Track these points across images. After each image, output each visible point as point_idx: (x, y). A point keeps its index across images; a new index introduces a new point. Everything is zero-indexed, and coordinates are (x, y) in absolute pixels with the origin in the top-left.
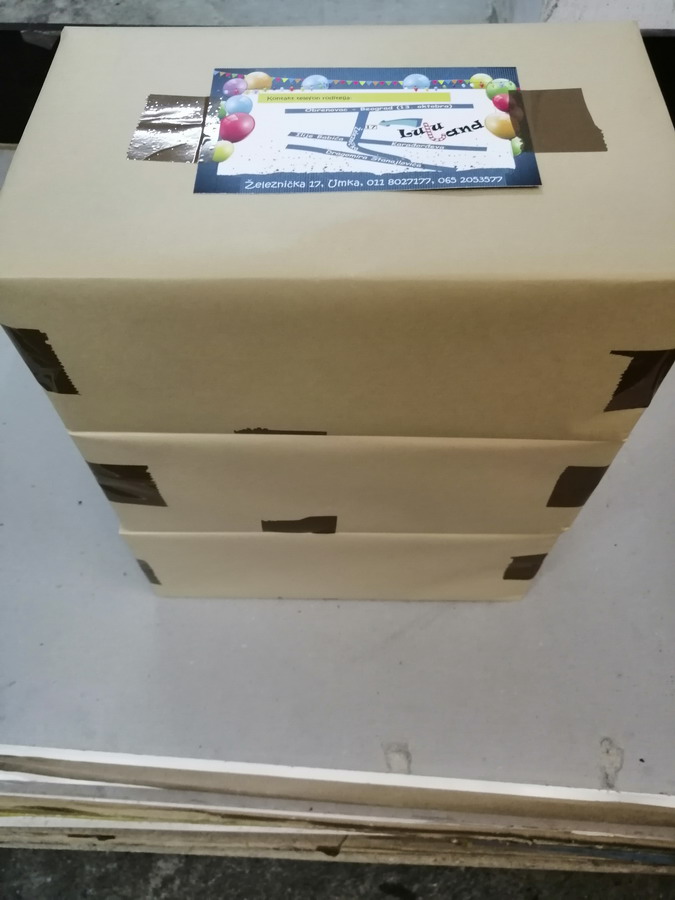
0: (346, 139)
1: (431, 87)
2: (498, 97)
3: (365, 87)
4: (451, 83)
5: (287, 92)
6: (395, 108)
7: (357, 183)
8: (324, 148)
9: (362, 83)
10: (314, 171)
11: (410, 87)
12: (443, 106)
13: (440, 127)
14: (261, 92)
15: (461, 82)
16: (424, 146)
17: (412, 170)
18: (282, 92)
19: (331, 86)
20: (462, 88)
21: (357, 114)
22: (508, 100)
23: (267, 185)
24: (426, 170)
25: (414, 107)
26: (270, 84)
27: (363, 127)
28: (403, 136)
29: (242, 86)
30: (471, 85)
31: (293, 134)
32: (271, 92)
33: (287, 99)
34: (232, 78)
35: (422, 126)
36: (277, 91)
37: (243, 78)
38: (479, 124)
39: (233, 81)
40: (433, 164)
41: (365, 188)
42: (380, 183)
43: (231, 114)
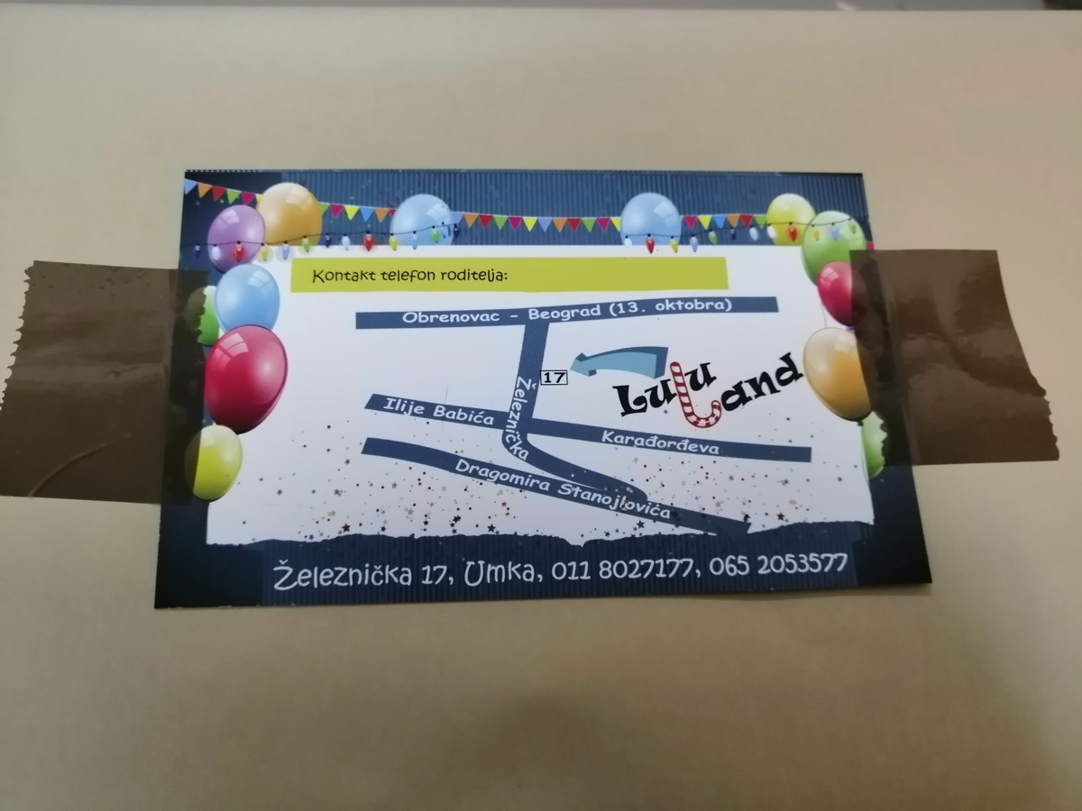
0: (500, 420)
1: (684, 240)
2: (829, 273)
3: (538, 237)
4: (728, 225)
5: (358, 251)
6: (606, 311)
7: (530, 574)
8: (450, 449)
9: (530, 222)
10: (432, 532)
11: (636, 238)
12: (711, 305)
13: (709, 379)
14: (297, 252)
15: (747, 222)
16: (672, 443)
17: (652, 528)
18: (347, 253)
19: (460, 235)
20: (748, 241)
21: (520, 329)
22: (849, 283)
23: (322, 578)
24: (682, 531)
25: (647, 307)
26: (317, 228)
27: (537, 379)
28: (628, 410)
29: (252, 234)
30: (772, 232)
31: (377, 403)
32: (320, 252)
33: (357, 276)
34: (227, 205)
35: (668, 375)
36: (335, 252)
37: (253, 204)
38: (792, 367)
39: (230, 215)
40: (694, 507)
41: (550, 590)
42: (580, 571)
43: (230, 331)
